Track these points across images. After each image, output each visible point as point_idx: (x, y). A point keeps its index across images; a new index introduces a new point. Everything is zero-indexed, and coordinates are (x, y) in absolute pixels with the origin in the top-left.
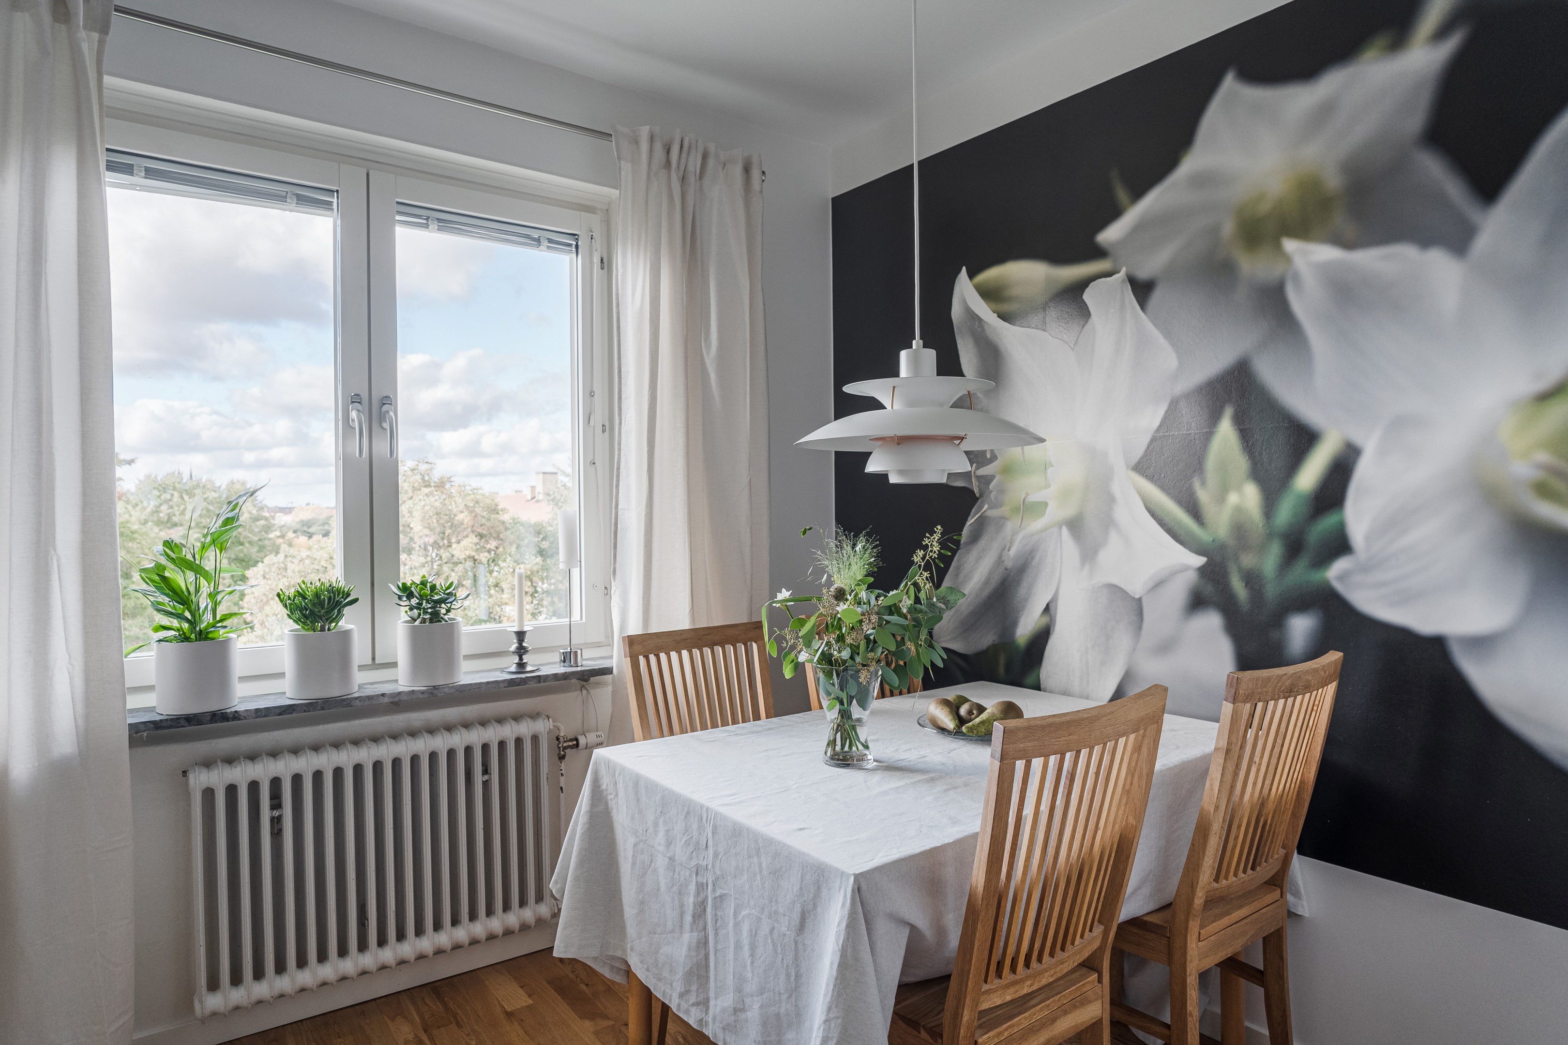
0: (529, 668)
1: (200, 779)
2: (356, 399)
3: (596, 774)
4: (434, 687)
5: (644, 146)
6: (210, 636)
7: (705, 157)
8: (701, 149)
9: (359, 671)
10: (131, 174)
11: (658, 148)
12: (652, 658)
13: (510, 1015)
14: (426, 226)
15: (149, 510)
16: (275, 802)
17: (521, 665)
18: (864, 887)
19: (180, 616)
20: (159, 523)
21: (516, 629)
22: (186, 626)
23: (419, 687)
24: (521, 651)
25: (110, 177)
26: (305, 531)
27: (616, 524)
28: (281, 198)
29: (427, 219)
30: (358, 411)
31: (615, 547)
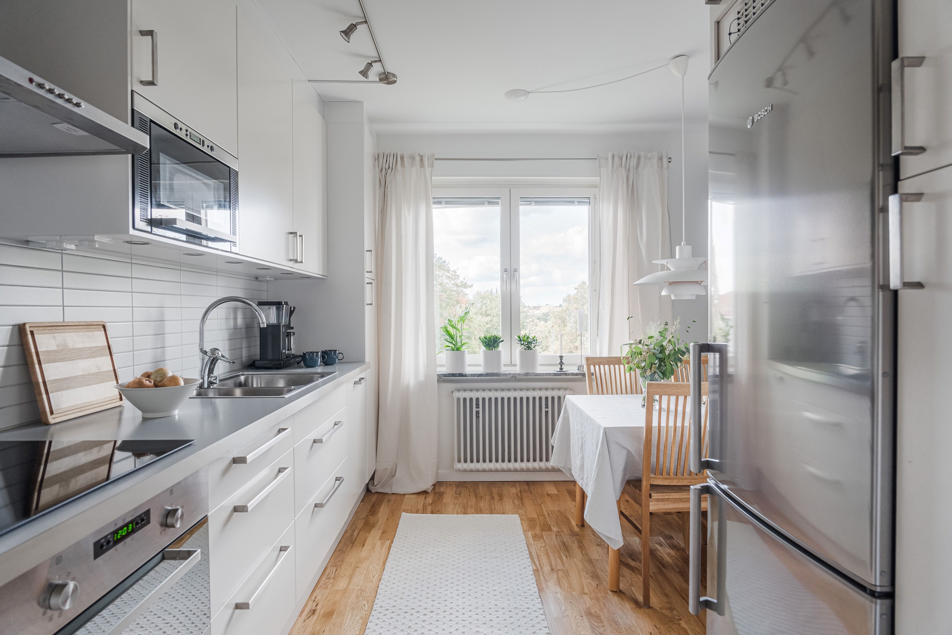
0: (564, 370)
1: (457, 395)
2: (506, 270)
3: (566, 403)
4: (527, 373)
5: (610, 160)
6: (459, 349)
7: (639, 158)
8: (636, 155)
9: (504, 366)
10: (441, 204)
11: (616, 159)
12: (597, 367)
13: (548, 495)
14: (531, 204)
15: (478, 308)
16: (477, 406)
17: (561, 369)
18: (607, 432)
19: (451, 343)
20: (482, 314)
21: (559, 355)
22: (453, 346)
23: (522, 372)
24: (561, 363)
25: (434, 206)
26: (544, 319)
27: (598, 315)
28: (483, 204)
29: (531, 202)
30: (506, 274)
31: (598, 325)
